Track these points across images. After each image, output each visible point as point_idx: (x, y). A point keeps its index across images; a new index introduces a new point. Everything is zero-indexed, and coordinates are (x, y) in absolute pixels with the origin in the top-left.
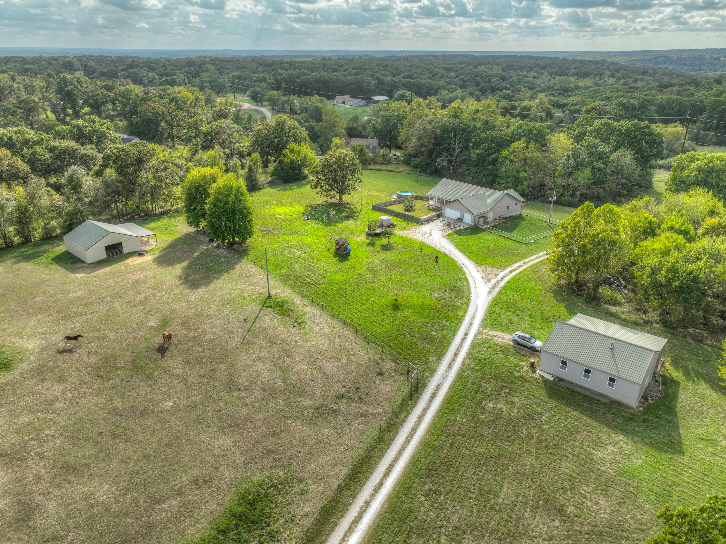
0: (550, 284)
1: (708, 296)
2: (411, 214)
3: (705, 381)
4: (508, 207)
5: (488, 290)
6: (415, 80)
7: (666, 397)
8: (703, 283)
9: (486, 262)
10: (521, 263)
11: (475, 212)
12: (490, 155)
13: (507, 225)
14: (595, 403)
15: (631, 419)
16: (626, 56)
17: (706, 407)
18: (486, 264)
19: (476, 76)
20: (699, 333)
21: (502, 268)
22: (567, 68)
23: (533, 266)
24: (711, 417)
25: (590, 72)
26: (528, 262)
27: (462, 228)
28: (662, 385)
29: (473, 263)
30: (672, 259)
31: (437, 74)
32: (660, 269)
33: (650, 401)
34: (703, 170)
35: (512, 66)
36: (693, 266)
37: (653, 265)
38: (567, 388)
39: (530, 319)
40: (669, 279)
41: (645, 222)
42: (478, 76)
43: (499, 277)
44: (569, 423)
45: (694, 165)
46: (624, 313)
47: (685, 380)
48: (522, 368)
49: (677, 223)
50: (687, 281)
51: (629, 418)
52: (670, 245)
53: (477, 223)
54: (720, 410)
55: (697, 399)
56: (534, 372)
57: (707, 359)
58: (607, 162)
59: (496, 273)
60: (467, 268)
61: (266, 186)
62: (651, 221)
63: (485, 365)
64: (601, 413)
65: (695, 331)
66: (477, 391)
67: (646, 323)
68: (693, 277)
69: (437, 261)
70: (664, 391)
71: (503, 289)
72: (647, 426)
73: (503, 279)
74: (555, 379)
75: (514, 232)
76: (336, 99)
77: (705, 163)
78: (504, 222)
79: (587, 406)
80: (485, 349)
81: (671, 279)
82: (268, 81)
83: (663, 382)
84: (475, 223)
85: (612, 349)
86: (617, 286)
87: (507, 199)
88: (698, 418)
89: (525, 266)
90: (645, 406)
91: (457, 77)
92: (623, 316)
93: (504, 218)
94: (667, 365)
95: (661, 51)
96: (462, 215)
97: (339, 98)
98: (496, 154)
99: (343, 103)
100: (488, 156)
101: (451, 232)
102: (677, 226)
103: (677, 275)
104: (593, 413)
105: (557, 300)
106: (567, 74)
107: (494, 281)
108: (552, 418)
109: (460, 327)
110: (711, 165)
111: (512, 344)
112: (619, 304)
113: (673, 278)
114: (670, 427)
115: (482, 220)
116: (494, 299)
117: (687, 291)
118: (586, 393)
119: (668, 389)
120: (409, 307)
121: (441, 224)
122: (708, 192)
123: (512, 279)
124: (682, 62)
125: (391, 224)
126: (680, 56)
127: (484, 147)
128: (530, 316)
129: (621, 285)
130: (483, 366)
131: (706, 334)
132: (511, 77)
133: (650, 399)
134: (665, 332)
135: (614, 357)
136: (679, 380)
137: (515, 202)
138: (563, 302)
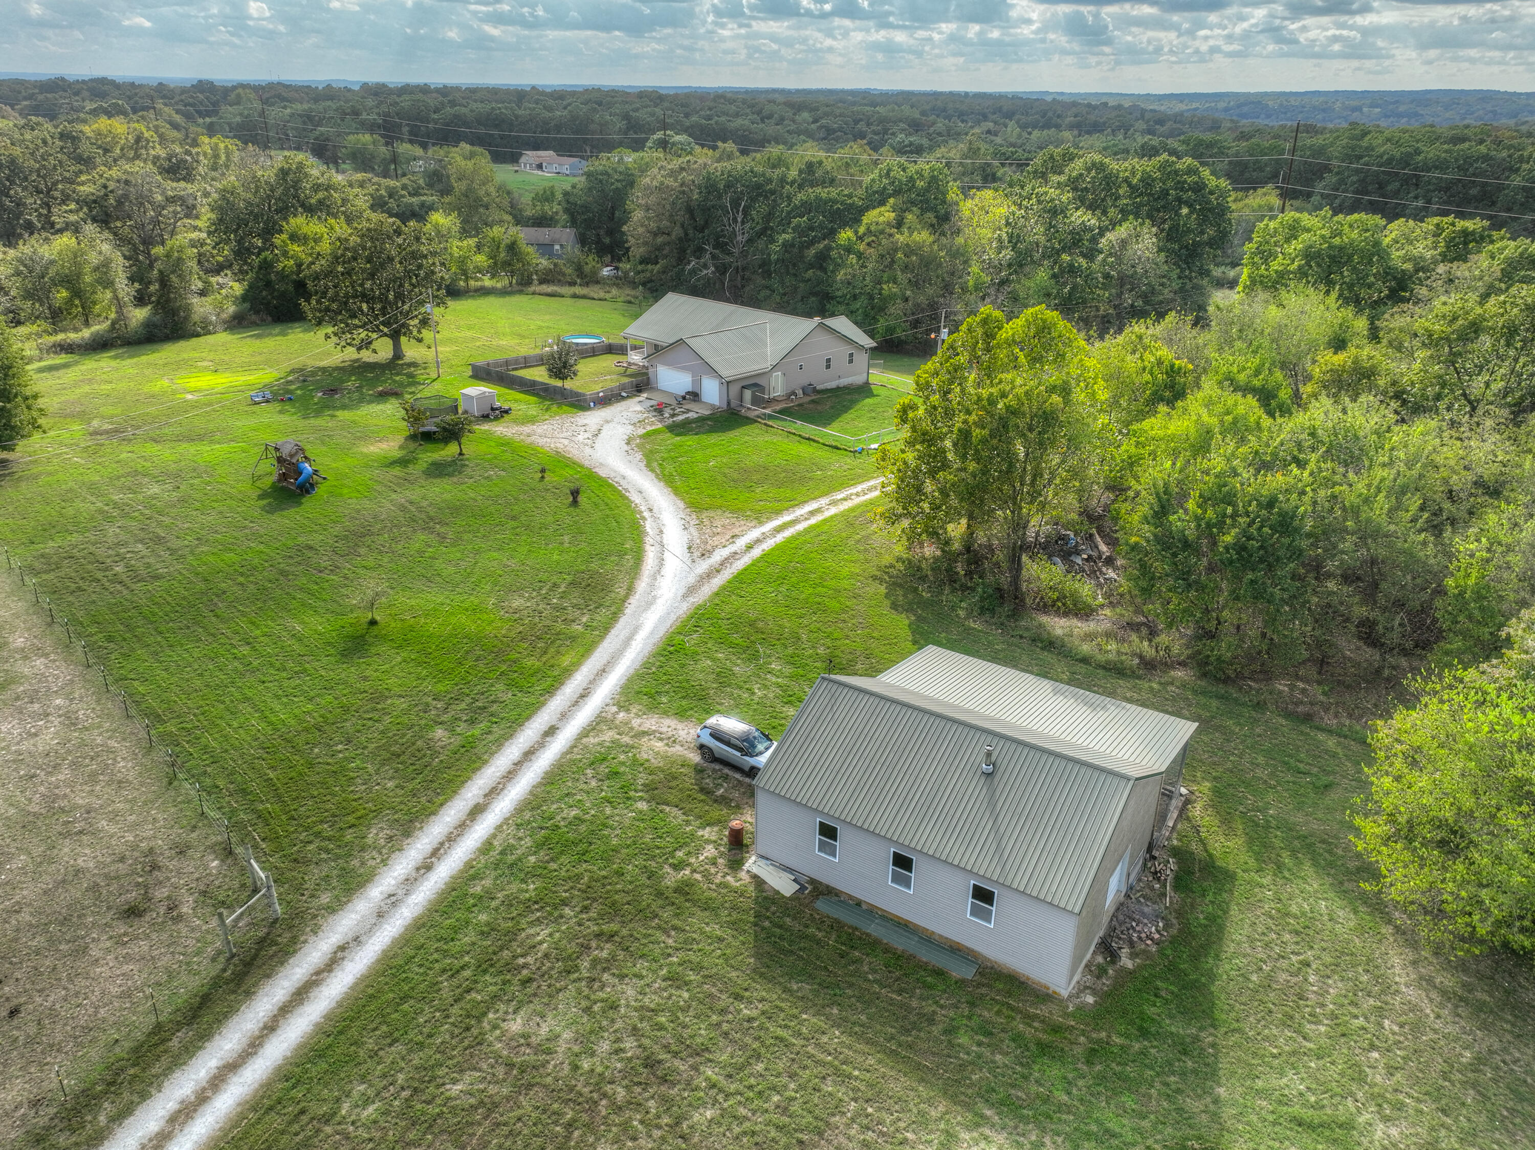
0: (887, 559)
1: (1329, 575)
2: (568, 384)
3: (1315, 864)
4: (828, 360)
5: (692, 579)
6: (712, 122)
7: (1184, 936)
8: (1309, 535)
9: (719, 502)
10: (823, 501)
11: (728, 372)
12: (812, 243)
13: (819, 408)
14: (926, 986)
15: (1044, 1048)
16: (1181, 102)
17: (1317, 971)
18: (720, 507)
19: (857, 122)
20: (1304, 691)
21: (759, 518)
22: (1059, 116)
23: (852, 509)
24: (1334, 1016)
25: (1104, 123)
26: (845, 499)
27: (692, 415)
28: (1176, 888)
29: (681, 505)
30: (1217, 462)
31: (770, 117)
32: (1184, 496)
33: (1126, 962)
34: (1318, 254)
35: (944, 110)
36: (1276, 481)
37: (1161, 483)
38: (836, 926)
39: (788, 670)
40: (1209, 525)
41: (1156, 371)
42: (861, 120)
43: (741, 543)
44: (801, 1087)
45: (1296, 246)
46: (1089, 637)
47: (1252, 863)
48: (698, 851)
49: (1242, 369)
50: (1262, 527)
51: (1039, 1044)
52: (1214, 421)
53: (734, 403)
54: (1365, 978)
55: (1287, 937)
56: (735, 864)
57: (1325, 780)
58: (1092, 250)
59: (736, 531)
60: (656, 519)
61: (218, 328)
62: (1172, 366)
63: (567, 845)
64: (936, 1030)
65: (1292, 687)
66: (485, 965)
67: (1149, 665)
68: (1280, 514)
69: (575, 503)
70: (1180, 914)
71: (739, 579)
72: (1101, 1079)
73: (750, 547)
74: (802, 888)
75: (835, 424)
76: (523, 160)
77: (1323, 237)
78: (813, 401)
79: (892, 1002)
80: (594, 783)
81: (1215, 525)
82: (364, 116)
83: (1177, 878)
84: (729, 403)
85: (989, 775)
86: (1087, 560)
87: (823, 338)
88: (1288, 1021)
89: (833, 511)
90: (1106, 982)
91: (815, 121)
92: (1086, 648)
93: (815, 391)
94: (1196, 811)
95: (1248, 94)
96: (698, 382)
97: (530, 157)
98: (826, 242)
99: (540, 167)
100: (808, 248)
101: (660, 426)
102: (1242, 378)
103: (1229, 510)
104: (908, 1032)
105: (894, 606)
106: (1058, 127)
107: (719, 555)
108: (741, 1068)
109: (543, 704)
110: (1337, 241)
111: (695, 758)
112: (1083, 611)
113: (1221, 524)
114: (1183, 1074)
115: (748, 394)
116: (699, 608)
117: (1261, 560)
118: (899, 943)
119: (1192, 906)
120: (404, 643)
121: (638, 408)
122: (1327, 293)
123: (777, 548)
124: (1289, 115)
125: (493, 409)
126: (1285, 103)
127: (798, 226)
128: (791, 661)
129: (1100, 558)
130: (558, 849)
131: (1324, 693)
132: (934, 124)
133: (1125, 951)
134: (1204, 693)
135: (992, 802)
136: (1231, 867)
137: (848, 350)
138: (909, 610)
